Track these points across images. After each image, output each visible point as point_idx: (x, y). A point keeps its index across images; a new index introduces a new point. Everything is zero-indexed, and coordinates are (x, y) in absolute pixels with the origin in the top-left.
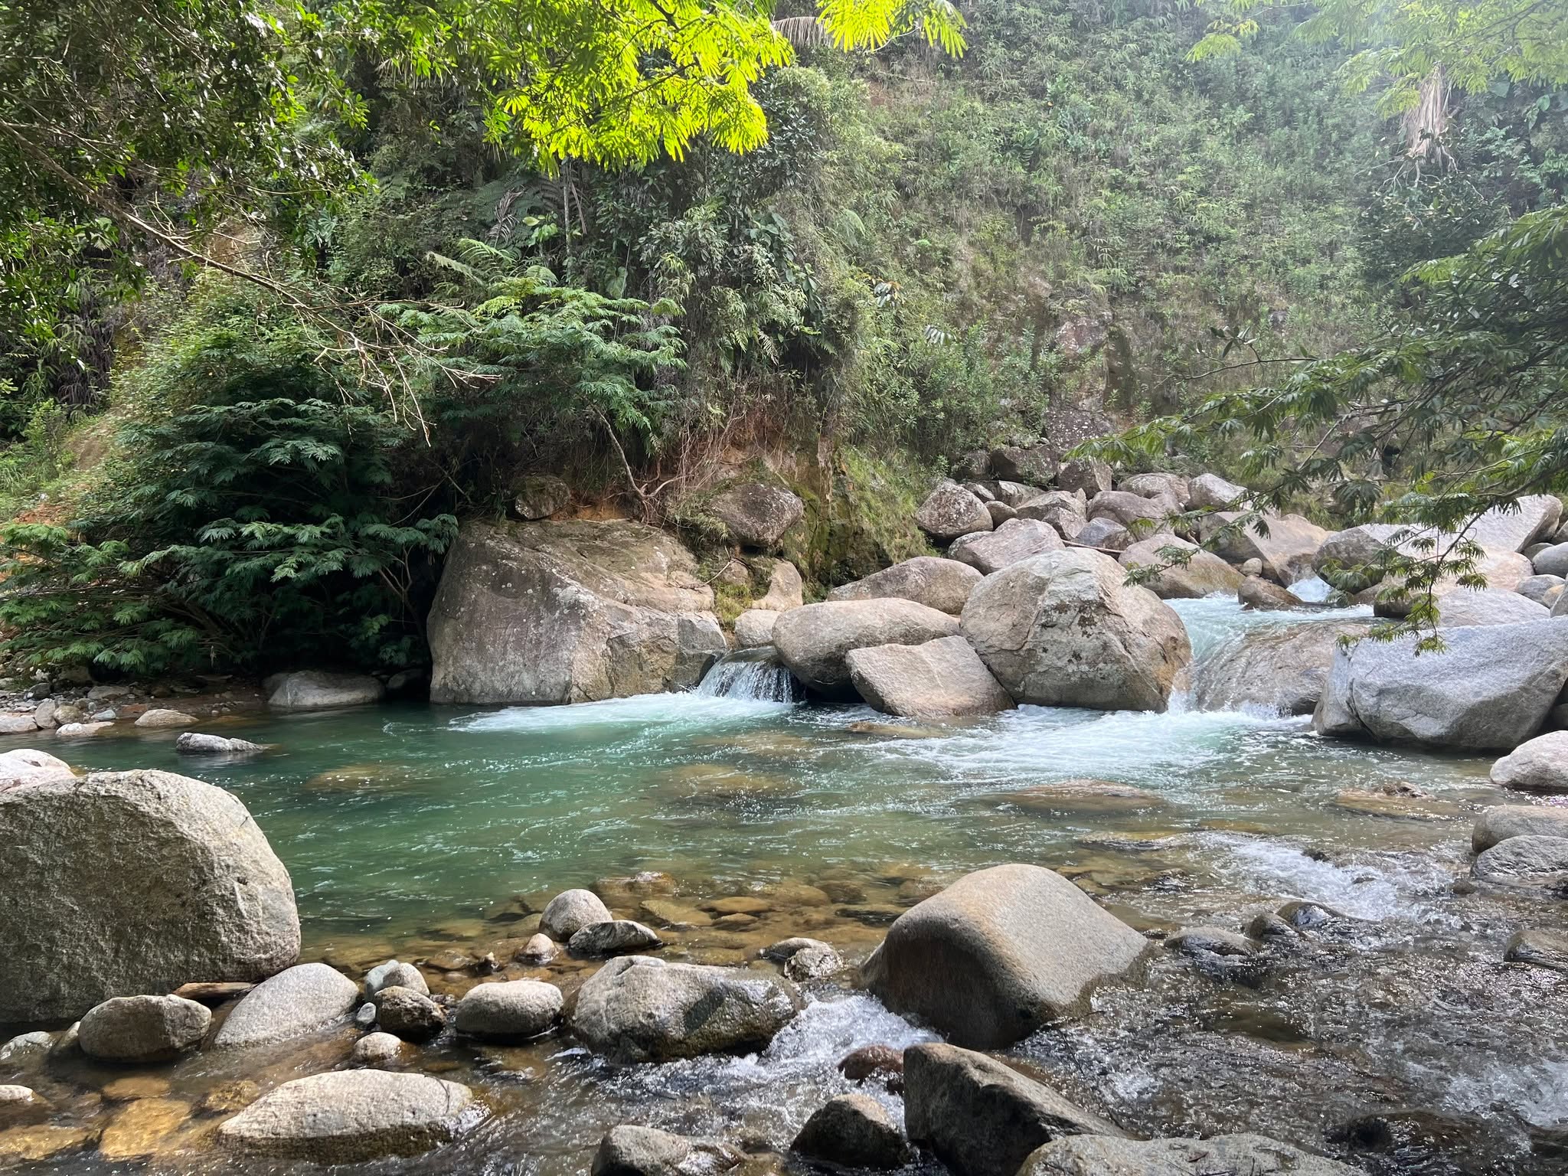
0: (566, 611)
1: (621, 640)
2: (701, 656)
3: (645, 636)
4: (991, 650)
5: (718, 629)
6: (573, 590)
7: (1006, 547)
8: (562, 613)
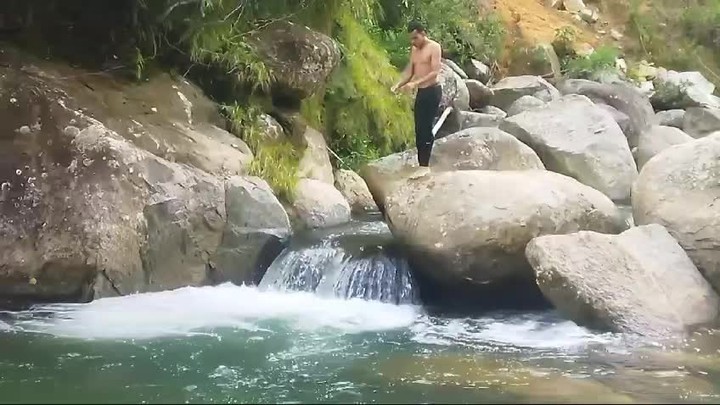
0: (88, 162)
1: (162, 208)
2: (259, 236)
3: (192, 204)
4: (705, 245)
5: (275, 200)
6: (96, 133)
7: (559, 125)
8: (80, 164)
